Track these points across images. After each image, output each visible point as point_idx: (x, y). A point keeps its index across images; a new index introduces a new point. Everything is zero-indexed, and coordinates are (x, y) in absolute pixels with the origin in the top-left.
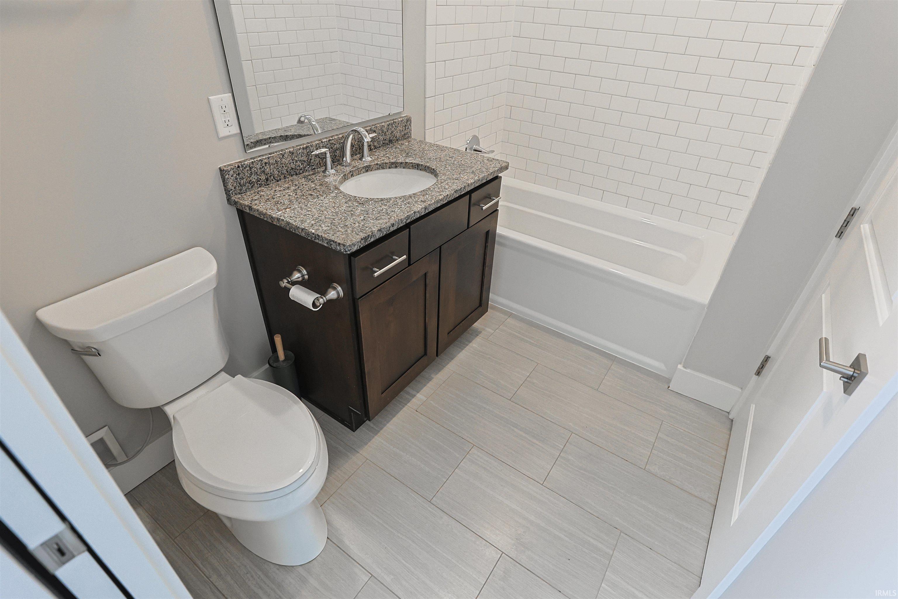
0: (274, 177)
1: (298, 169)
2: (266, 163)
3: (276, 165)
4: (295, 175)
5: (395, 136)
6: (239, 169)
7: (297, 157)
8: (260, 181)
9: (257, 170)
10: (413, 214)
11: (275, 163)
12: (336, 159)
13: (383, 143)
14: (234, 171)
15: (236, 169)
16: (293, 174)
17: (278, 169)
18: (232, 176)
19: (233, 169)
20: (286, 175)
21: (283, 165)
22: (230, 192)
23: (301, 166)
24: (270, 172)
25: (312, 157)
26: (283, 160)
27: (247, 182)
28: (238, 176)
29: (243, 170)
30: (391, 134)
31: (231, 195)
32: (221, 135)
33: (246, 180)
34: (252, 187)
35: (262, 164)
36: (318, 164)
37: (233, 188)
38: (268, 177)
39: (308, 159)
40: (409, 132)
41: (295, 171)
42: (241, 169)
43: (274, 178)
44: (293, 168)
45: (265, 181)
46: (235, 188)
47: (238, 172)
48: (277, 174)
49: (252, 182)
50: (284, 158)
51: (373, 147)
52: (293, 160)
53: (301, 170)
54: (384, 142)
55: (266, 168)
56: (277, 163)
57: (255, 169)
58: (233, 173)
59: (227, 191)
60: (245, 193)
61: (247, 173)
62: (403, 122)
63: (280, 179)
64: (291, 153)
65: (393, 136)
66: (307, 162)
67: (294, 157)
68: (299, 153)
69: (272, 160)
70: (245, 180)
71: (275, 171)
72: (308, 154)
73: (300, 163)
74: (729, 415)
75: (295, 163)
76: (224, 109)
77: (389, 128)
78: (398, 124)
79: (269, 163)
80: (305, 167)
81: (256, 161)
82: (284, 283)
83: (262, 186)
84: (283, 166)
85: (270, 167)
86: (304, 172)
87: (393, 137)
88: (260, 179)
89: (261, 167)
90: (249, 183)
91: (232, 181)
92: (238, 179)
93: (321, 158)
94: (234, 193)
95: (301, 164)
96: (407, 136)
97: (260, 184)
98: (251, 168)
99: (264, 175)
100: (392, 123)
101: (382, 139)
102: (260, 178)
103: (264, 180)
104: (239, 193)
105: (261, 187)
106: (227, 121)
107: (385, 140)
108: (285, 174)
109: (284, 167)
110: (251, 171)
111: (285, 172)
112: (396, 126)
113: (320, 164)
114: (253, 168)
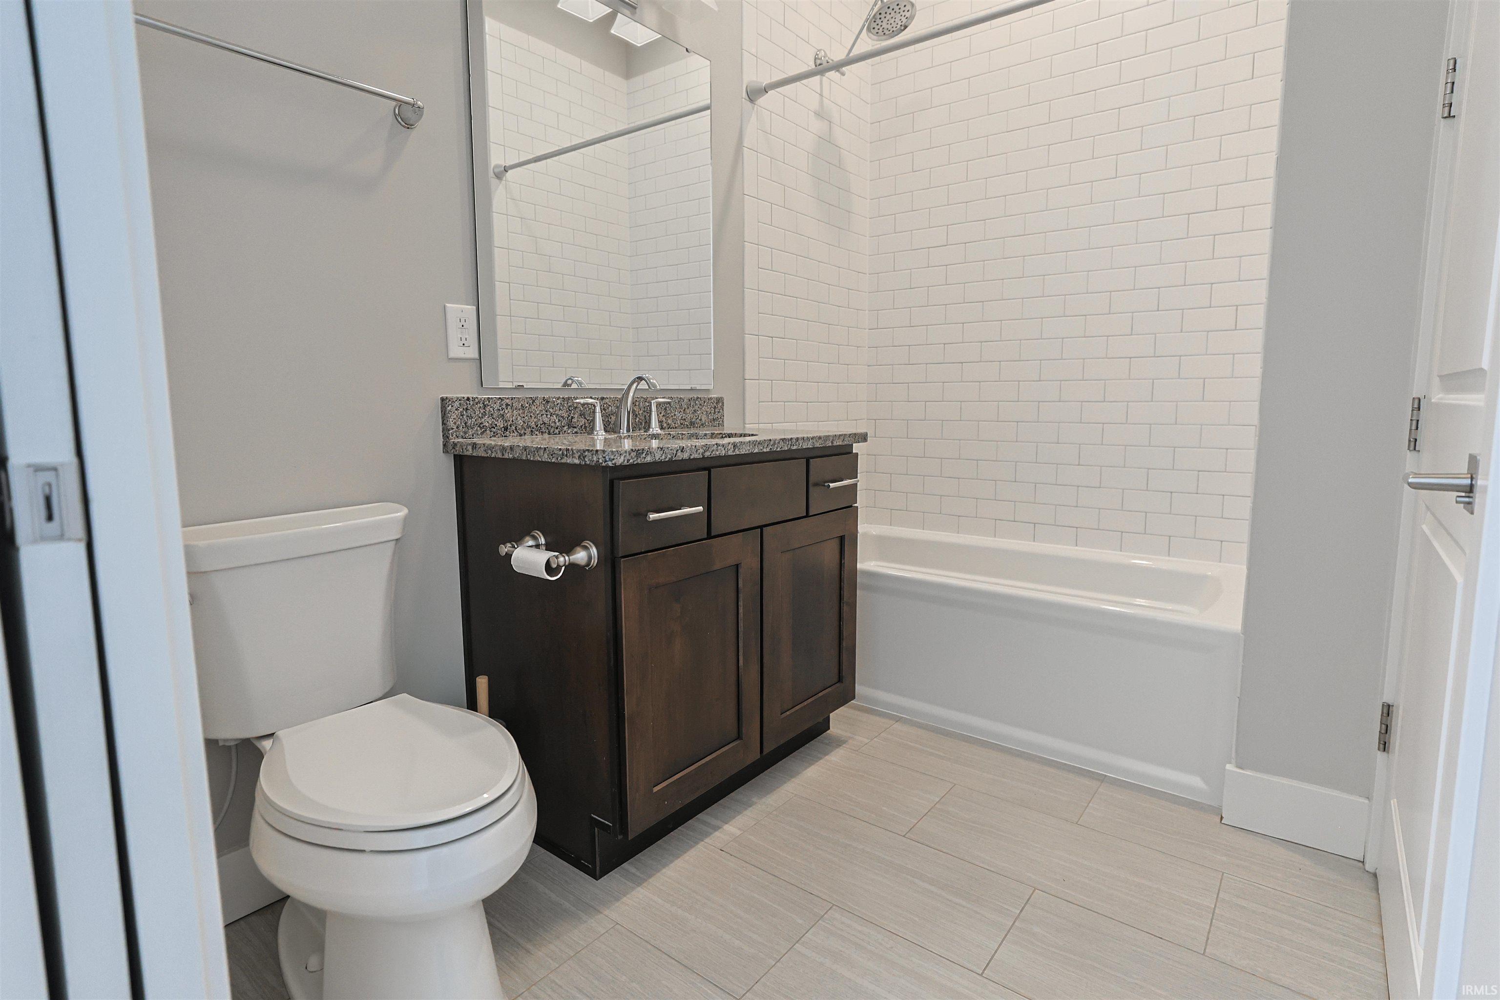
0: (516, 427)
1: (552, 426)
2: (507, 405)
3: (521, 411)
4: (547, 434)
5: (699, 418)
6: (468, 402)
7: (553, 409)
8: (496, 428)
9: (493, 411)
10: (714, 445)
11: (521, 408)
12: (609, 427)
13: (681, 424)
14: (460, 403)
15: (464, 401)
16: (544, 431)
17: (524, 417)
18: (456, 410)
19: (459, 400)
20: (533, 430)
21: (532, 414)
22: (450, 432)
23: (558, 424)
24: (511, 419)
25: (574, 415)
26: (533, 407)
27: (477, 424)
28: (465, 412)
29: (473, 404)
30: (693, 413)
31: (451, 436)
32: (452, 355)
33: (476, 420)
34: (482, 433)
35: (502, 404)
36: (583, 427)
37: (455, 427)
38: (507, 425)
39: (569, 416)
40: (720, 418)
41: (547, 428)
42: (471, 403)
43: (516, 429)
44: (546, 422)
45: (503, 430)
46: (457, 427)
47: (466, 407)
48: (521, 424)
49: (484, 426)
50: (534, 406)
51: (665, 425)
52: (546, 411)
53: (557, 428)
54: (682, 422)
55: (506, 412)
56: (524, 409)
57: (491, 409)
58: (459, 406)
59: (446, 430)
60: (470, 438)
61: (479, 411)
62: (712, 401)
63: (525, 434)
64: (545, 401)
65: (696, 417)
66: (567, 419)
67: (548, 407)
68: (557, 404)
69: (516, 403)
70: (474, 420)
71: (519, 419)
72: (569, 409)
73: (557, 418)
74: (1364, 865)
75: (549, 416)
76: (463, 322)
77: (690, 405)
78: (704, 402)
79: (512, 405)
80: (564, 427)
81: (494, 399)
82: (506, 548)
83: (497, 436)
84: (531, 416)
85: (513, 412)
86: (561, 433)
87: (697, 419)
88: (496, 425)
89: (500, 408)
90: (479, 426)
91: (455, 417)
92: (465, 417)
93: (588, 420)
94: (455, 434)
95: (557, 420)
96: (718, 422)
97: (494, 433)
98: (485, 406)
99: (502, 421)
100: (695, 399)
101: (680, 418)
102: (496, 423)
103: (501, 428)
104: (462, 436)
105: (495, 436)
106: (463, 339)
107: (685, 419)
108: (533, 428)
109: (533, 418)
110: (484, 410)
111: (533, 425)
112: (701, 405)
113: (585, 427)
114: (489, 407)
